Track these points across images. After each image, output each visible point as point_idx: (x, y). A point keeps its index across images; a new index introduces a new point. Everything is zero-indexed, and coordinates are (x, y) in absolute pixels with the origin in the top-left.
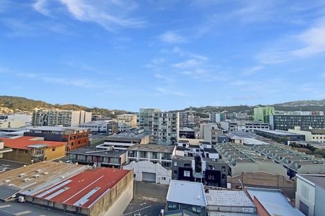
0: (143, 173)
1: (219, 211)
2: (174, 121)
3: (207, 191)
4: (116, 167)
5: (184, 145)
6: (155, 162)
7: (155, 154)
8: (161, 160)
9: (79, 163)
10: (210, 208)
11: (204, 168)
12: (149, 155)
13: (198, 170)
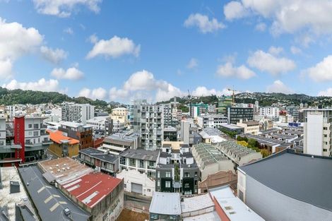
0: (132, 183)
1: (190, 216)
2: (159, 117)
3: (182, 200)
4: (111, 174)
5: (167, 150)
6: (142, 172)
7: (142, 162)
8: (146, 170)
9: (86, 164)
10: (184, 215)
11: (181, 176)
12: (137, 163)
13: (177, 179)
